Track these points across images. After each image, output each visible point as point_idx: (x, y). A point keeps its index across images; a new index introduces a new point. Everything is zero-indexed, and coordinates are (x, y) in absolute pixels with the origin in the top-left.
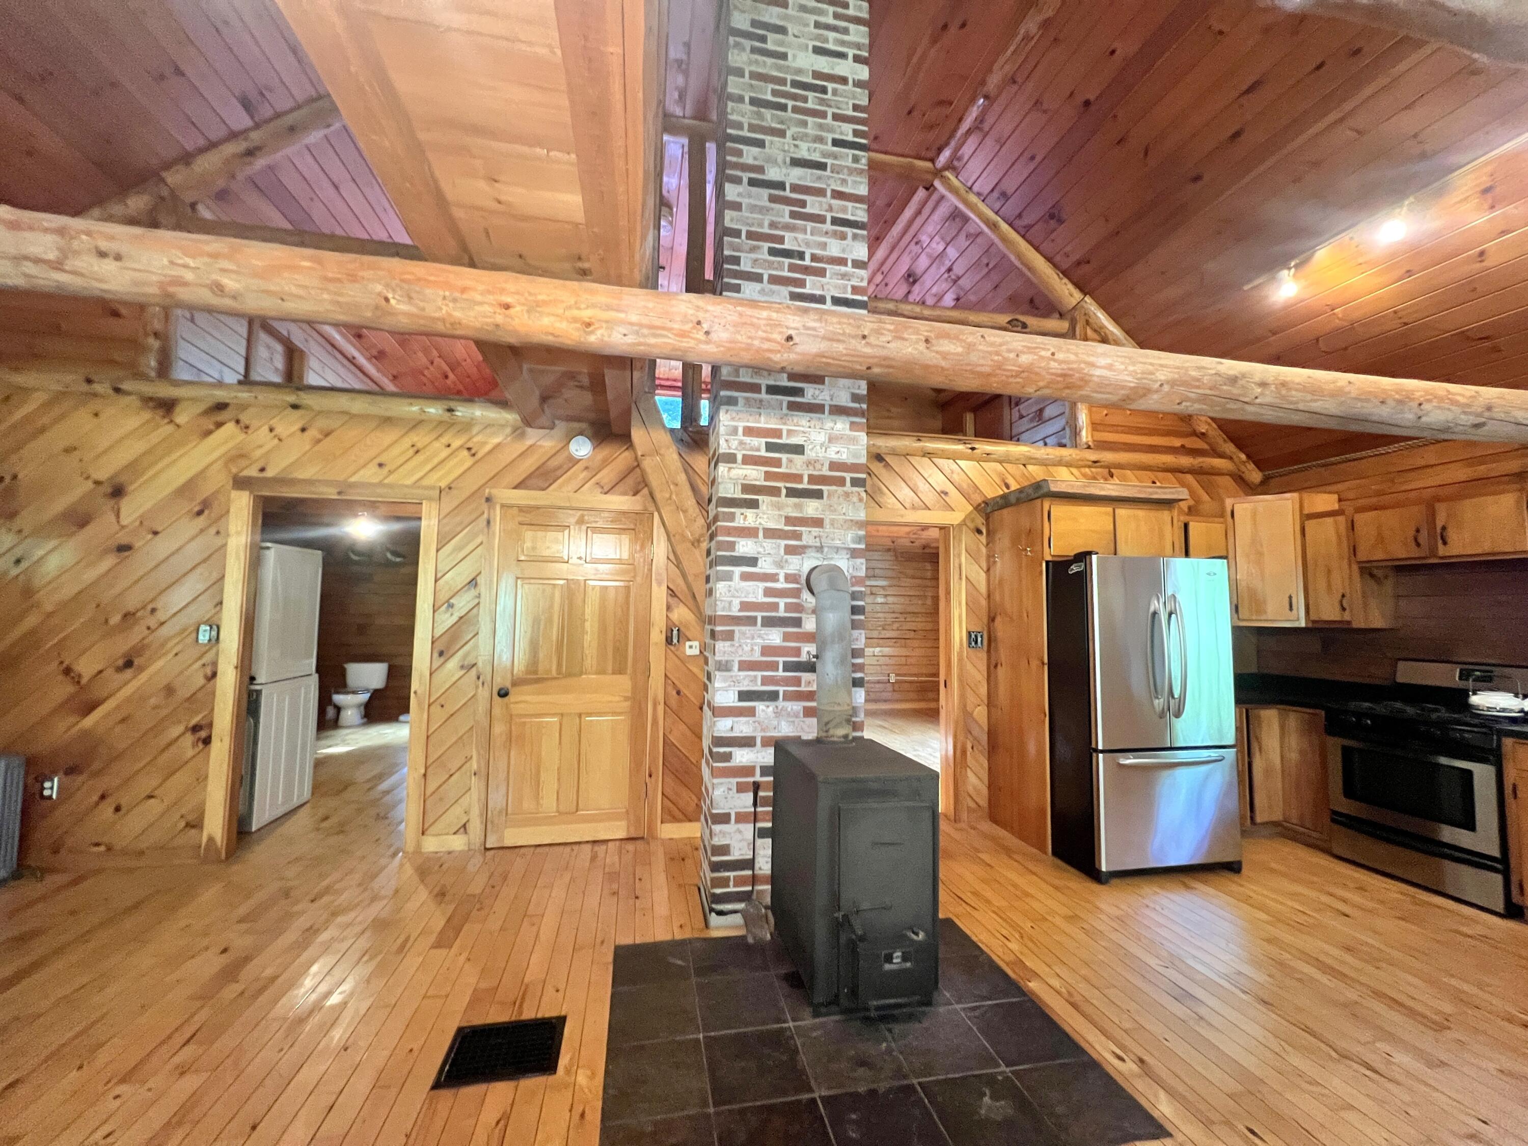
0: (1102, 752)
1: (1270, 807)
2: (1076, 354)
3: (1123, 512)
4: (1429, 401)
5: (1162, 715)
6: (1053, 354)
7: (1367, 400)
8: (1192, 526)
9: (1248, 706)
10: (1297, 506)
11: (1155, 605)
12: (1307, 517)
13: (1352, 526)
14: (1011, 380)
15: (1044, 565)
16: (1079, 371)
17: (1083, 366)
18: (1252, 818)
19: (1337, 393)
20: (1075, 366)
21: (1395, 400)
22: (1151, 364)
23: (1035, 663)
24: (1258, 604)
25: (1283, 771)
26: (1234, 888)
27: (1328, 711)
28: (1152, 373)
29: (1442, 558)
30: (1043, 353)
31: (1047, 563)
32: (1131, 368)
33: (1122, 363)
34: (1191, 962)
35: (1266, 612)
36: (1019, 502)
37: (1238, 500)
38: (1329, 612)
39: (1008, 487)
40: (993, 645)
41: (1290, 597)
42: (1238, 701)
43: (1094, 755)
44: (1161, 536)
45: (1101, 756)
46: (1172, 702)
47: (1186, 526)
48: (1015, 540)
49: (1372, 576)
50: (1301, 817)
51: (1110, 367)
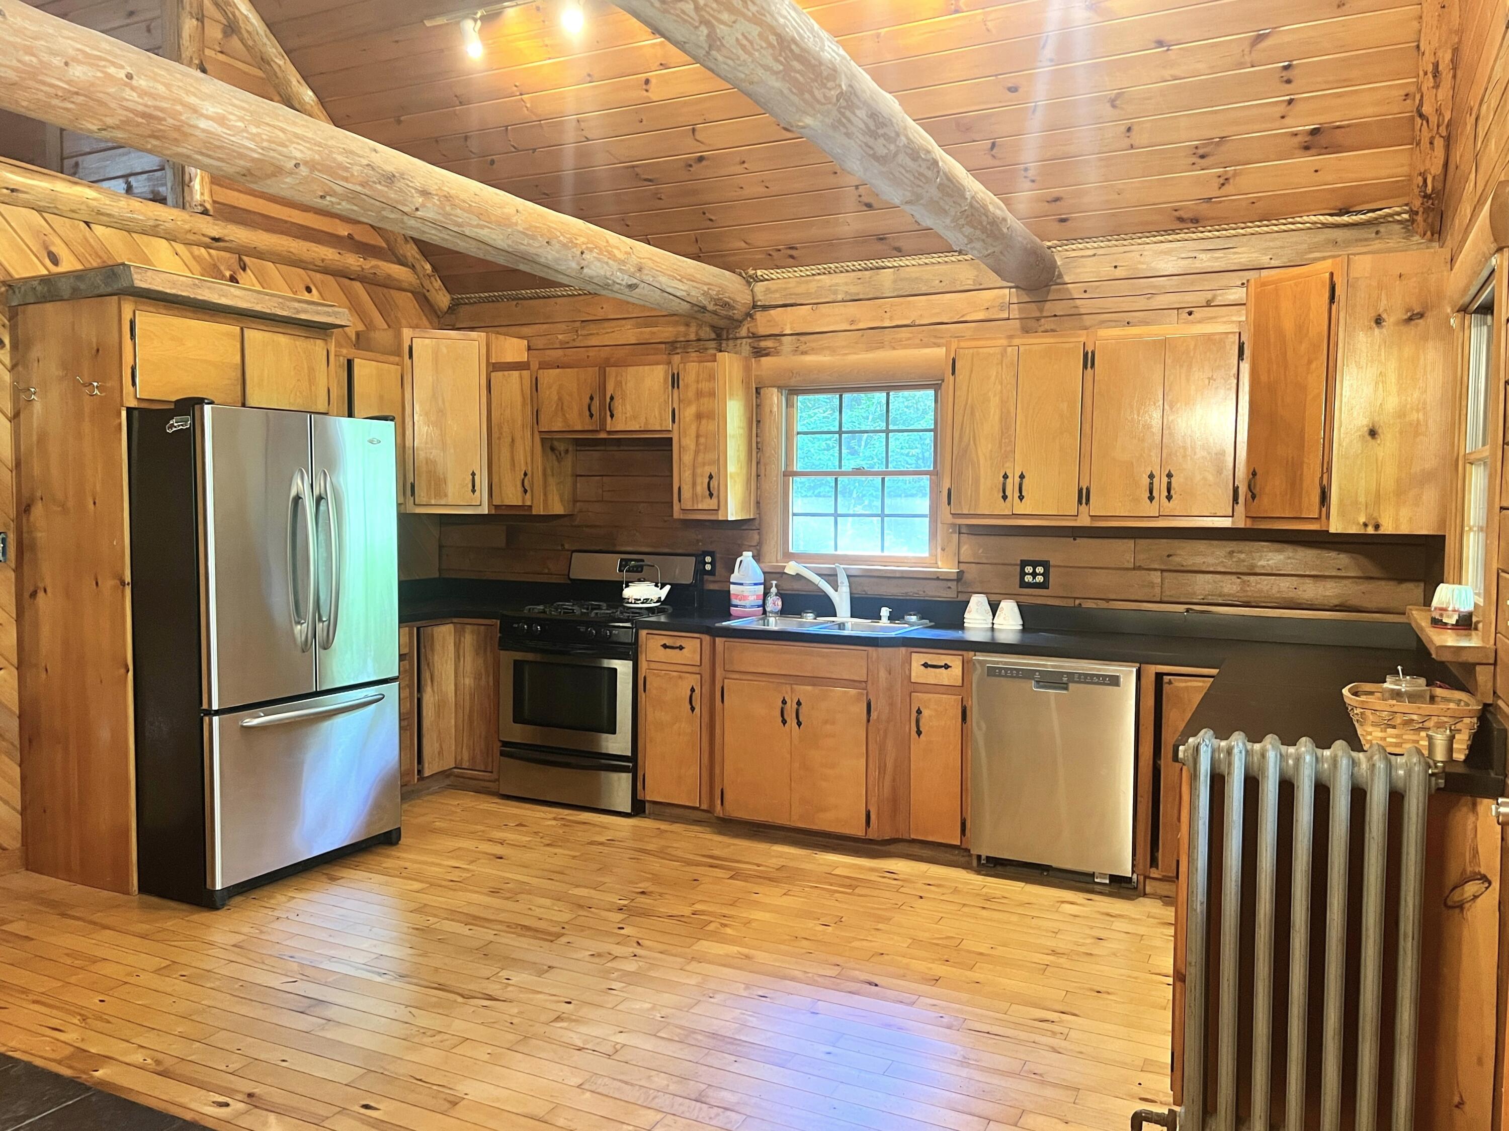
0: (217, 713)
1: (440, 753)
2: (167, 86)
3: (255, 336)
4: (591, 250)
5: (305, 647)
6: (130, 76)
7: (533, 238)
8: (357, 363)
9: (419, 624)
10: (484, 351)
11: (299, 485)
12: (494, 367)
13: (536, 384)
14: (55, 102)
15: (124, 414)
16: (175, 115)
17: (179, 108)
18: (420, 772)
19: (504, 222)
20: (164, 105)
21: (560, 242)
22: (282, 130)
23: (108, 584)
24: (438, 484)
25: (456, 704)
26: (389, 863)
27: (504, 619)
28: (283, 145)
29: (609, 432)
30: (112, 70)
31: (129, 410)
32: (254, 130)
33: (241, 119)
34: (326, 965)
35: (446, 495)
36: (76, 295)
37: (418, 333)
38: (512, 496)
39: (55, 261)
40: (27, 556)
41: (473, 474)
42: (403, 620)
43: (206, 719)
44: (312, 381)
45: (216, 719)
46: (319, 626)
47: (350, 363)
48: (70, 367)
49: (553, 449)
50: (473, 759)
51: (221, 120)
